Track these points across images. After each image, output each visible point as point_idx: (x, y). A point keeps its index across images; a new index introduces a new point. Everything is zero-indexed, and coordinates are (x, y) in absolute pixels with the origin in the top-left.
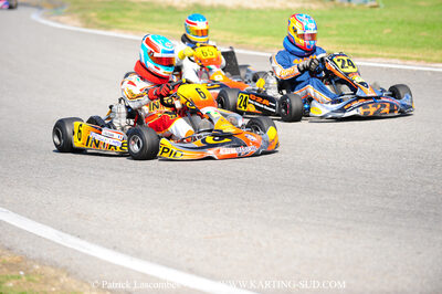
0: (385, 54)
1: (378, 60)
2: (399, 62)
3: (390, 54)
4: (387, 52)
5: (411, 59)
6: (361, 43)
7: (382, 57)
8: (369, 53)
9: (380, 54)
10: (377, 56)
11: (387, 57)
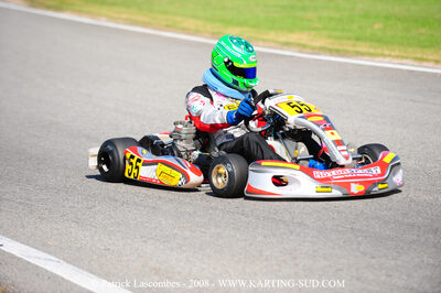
0: (393, 54)
1: (387, 59)
2: (412, 63)
3: (397, 53)
4: (394, 50)
5: (427, 60)
6: (358, 39)
7: (389, 56)
8: (372, 51)
9: (387, 52)
10: (384, 56)
11: (398, 57)
